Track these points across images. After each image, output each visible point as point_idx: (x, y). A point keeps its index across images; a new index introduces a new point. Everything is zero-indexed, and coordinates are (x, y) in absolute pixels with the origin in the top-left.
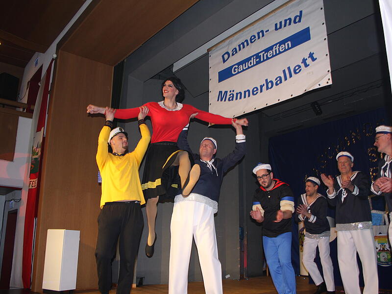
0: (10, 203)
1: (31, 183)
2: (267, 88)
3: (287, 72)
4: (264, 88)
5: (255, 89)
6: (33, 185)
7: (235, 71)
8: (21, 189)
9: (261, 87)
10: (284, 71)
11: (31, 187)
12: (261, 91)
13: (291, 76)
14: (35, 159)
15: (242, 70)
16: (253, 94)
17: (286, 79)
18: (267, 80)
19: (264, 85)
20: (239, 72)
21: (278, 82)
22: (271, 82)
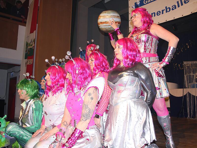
0: (12, 74)
1: (29, 61)
2: (167, 12)
3: (180, 2)
4: (165, 11)
5: (159, 12)
6: (30, 63)
7: (145, 2)
8: (19, 65)
9: (163, 11)
10: (178, 2)
11: (28, 64)
12: (163, 13)
13: (182, 5)
14: (30, 48)
15: (150, 1)
16: (157, 15)
17: (179, 6)
18: (166, 7)
19: (164, 10)
20: (148, 3)
21: (174, 8)
22: (169, 8)
